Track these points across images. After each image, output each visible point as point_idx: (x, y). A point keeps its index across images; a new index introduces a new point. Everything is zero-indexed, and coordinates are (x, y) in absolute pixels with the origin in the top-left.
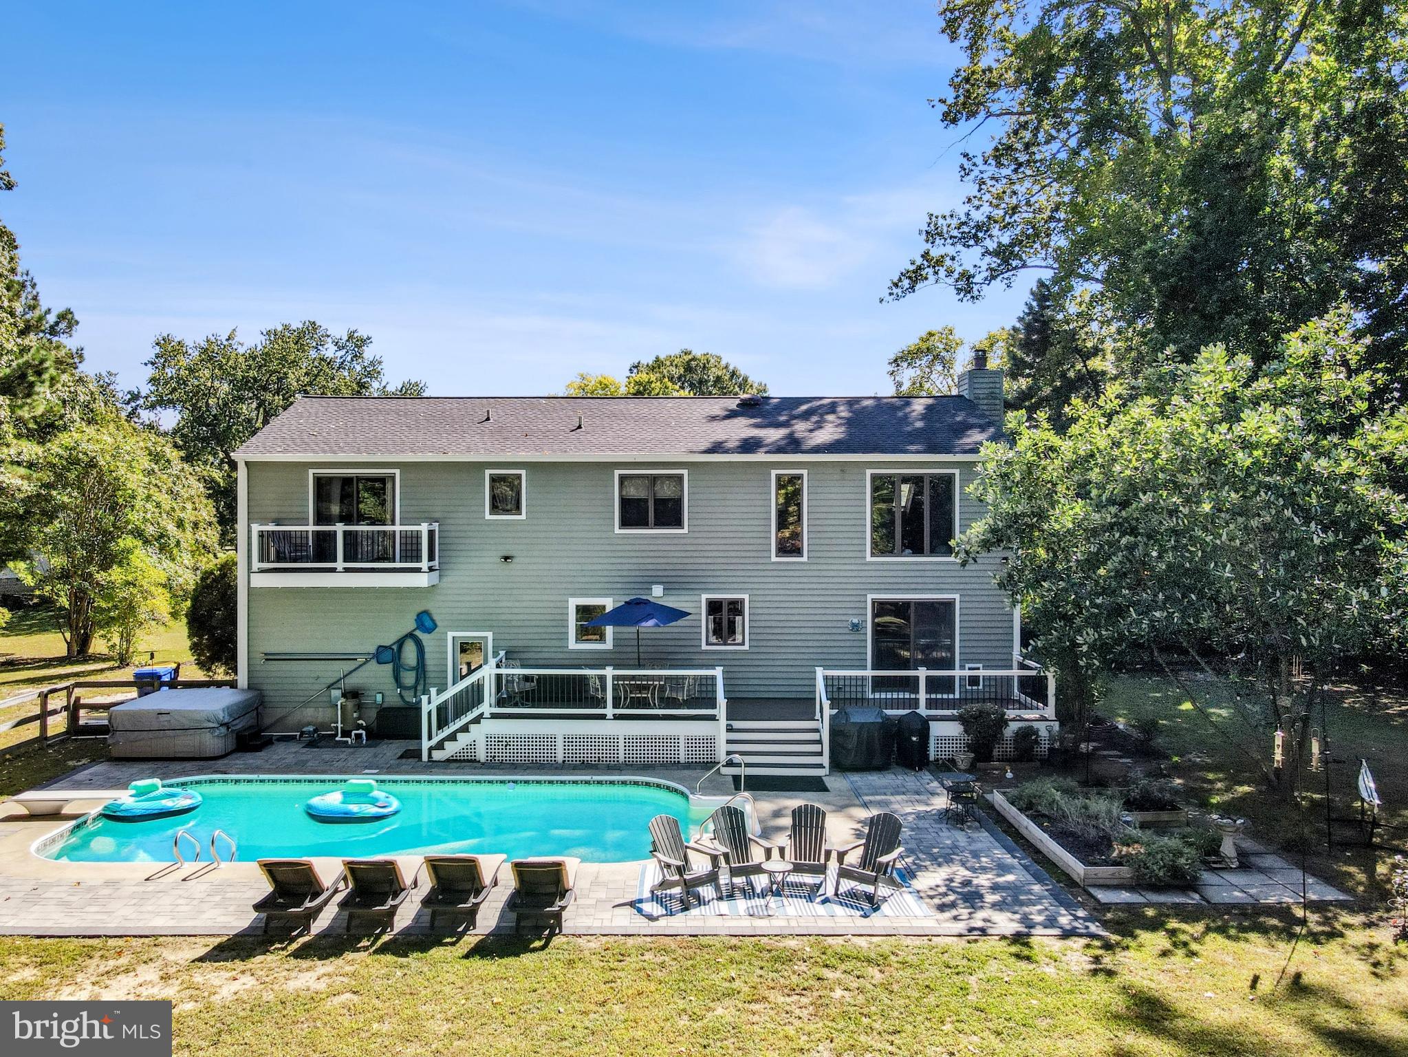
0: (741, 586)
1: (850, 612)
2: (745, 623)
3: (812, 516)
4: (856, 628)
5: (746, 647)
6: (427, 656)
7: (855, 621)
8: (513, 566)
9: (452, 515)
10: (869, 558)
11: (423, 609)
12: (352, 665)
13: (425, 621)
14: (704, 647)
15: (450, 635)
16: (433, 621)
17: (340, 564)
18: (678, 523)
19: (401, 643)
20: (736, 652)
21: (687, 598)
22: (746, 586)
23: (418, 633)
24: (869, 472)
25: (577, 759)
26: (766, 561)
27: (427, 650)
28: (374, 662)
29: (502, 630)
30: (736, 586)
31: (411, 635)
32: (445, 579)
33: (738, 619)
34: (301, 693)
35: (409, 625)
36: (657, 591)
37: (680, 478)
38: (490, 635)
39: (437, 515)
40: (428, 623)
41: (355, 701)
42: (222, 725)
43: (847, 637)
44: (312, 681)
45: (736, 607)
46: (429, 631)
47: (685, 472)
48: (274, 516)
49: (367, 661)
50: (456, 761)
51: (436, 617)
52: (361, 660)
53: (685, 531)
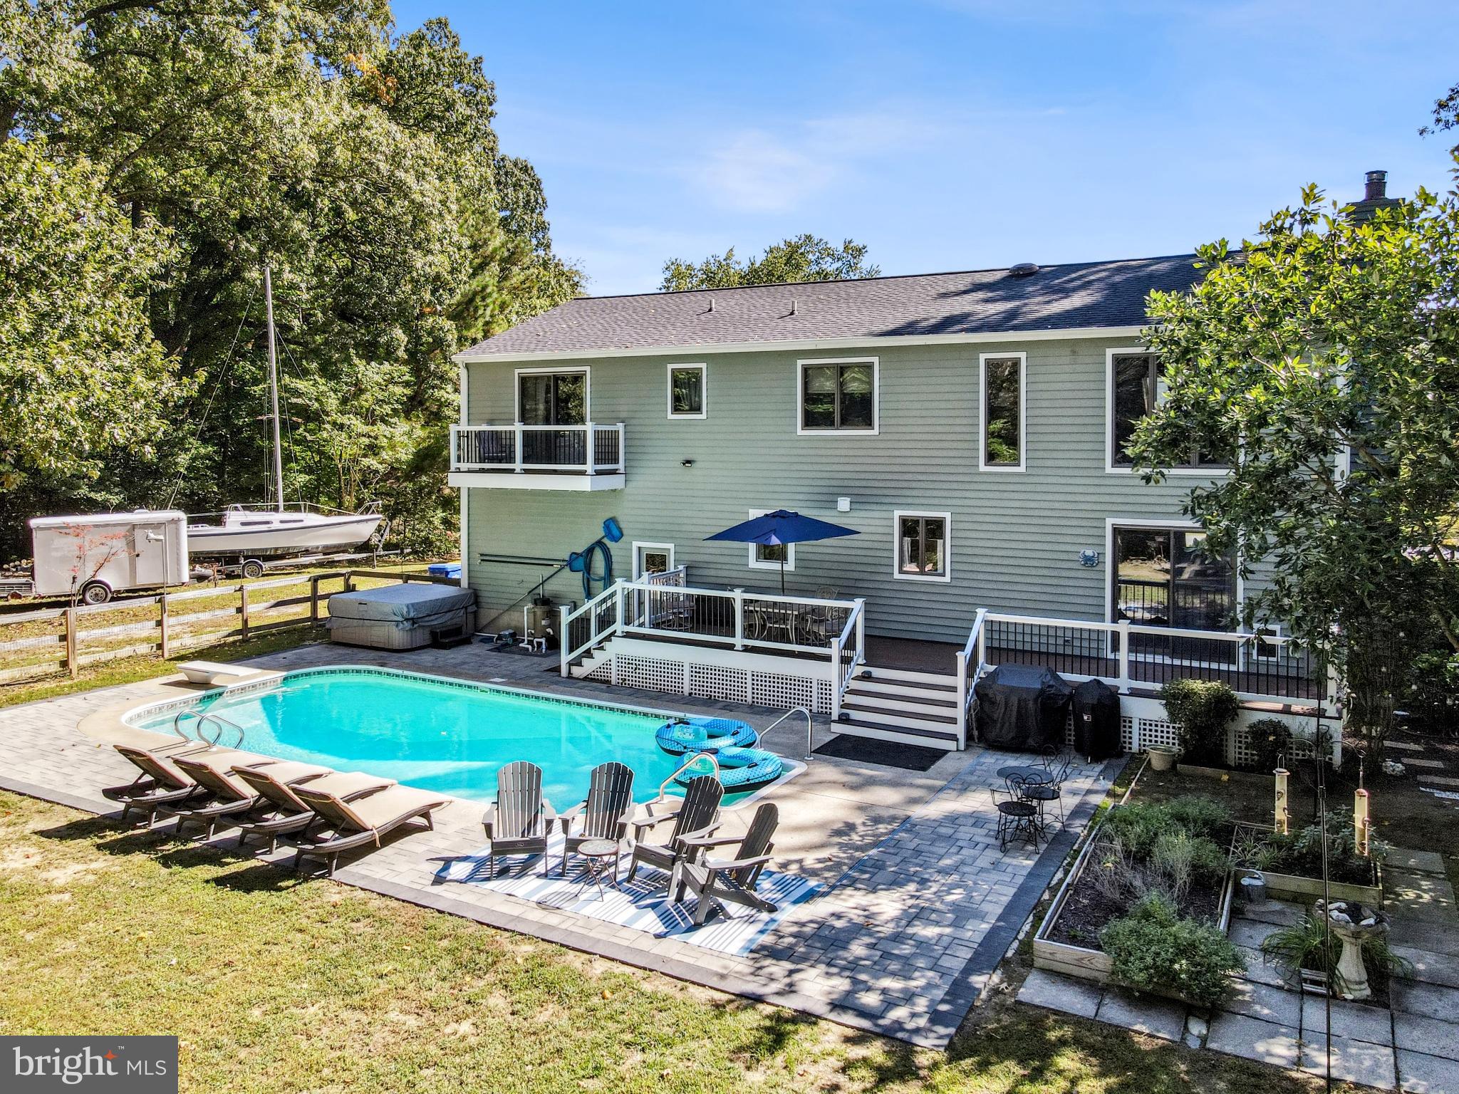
0: (943, 502)
1: (1081, 540)
2: (945, 549)
3: (1031, 413)
4: (1090, 562)
5: (947, 579)
6: (615, 566)
7: (1089, 553)
8: (695, 470)
9: (638, 415)
10: (1109, 469)
11: (611, 515)
12: (550, 571)
13: (613, 529)
14: (897, 576)
15: (636, 544)
16: (620, 530)
17: (518, 465)
18: (868, 423)
19: (590, 551)
20: (933, 584)
21: (877, 514)
22: (949, 502)
23: (606, 541)
24: (1110, 352)
25: (704, 694)
26: (972, 470)
27: (614, 559)
28: (567, 569)
29: (683, 542)
30: (936, 501)
31: (599, 543)
32: (630, 485)
33: (940, 542)
34: (506, 596)
35: (599, 533)
36: (844, 504)
37: (869, 367)
38: (671, 546)
39: (623, 415)
40: (615, 532)
41: (546, 608)
42: (407, 620)
43: (1080, 574)
44: (515, 584)
45: (935, 528)
46: (616, 539)
47: (875, 360)
48: (488, 417)
49: (562, 568)
50: (593, 680)
51: (622, 525)
52: (557, 567)
53: (876, 431)
